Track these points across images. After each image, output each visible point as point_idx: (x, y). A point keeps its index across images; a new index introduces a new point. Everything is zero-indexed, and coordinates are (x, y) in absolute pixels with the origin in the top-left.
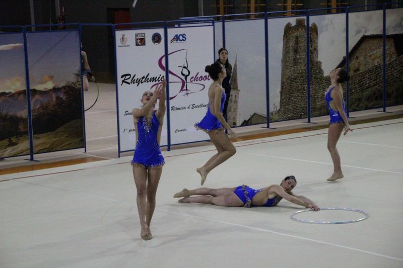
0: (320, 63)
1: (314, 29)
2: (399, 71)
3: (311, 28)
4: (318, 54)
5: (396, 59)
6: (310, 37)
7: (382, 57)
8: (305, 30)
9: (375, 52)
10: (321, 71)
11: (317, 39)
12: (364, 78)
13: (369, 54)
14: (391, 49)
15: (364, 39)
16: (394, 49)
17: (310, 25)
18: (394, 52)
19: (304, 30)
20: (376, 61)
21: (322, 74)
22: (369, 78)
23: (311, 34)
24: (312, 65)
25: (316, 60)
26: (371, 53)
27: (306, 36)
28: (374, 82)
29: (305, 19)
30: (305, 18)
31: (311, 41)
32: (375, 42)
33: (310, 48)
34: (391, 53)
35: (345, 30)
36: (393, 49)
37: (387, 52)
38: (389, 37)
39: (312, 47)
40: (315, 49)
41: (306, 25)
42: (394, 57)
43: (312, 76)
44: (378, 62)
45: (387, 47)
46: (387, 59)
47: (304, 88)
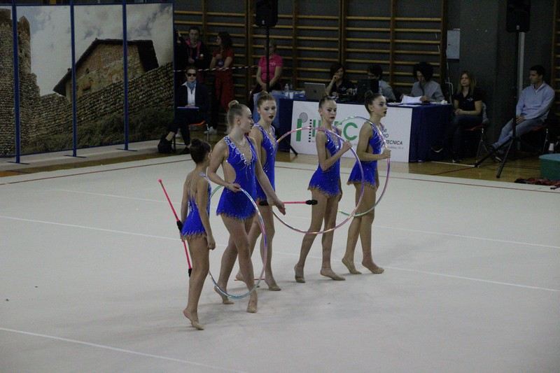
0: (35, 76)
1: (25, 26)
2: (147, 92)
3: (18, 23)
4: (30, 63)
5: (142, 76)
6: (19, 38)
7: (123, 71)
8: (11, 26)
9: (113, 64)
10: (36, 88)
11: (29, 40)
12: (98, 101)
13: (104, 67)
14: (134, 61)
15: (97, 44)
16: (139, 61)
17: (18, 20)
18: (139, 65)
19: (8, 26)
20: (115, 77)
21: (38, 92)
22: (104, 101)
23: (20, 33)
24: (23, 78)
25: (27, 71)
26: (107, 66)
27: (12, 36)
28: (112, 107)
29: (9, 11)
30: (10, 8)
31: (20, 43)
32: (113, 50)
33: (19, 54)
34: (136, 66)
35: (70, 30)
36: (137, 61)
37: (129, 65)
38: (132, 44)
39: (21, 52)
40: (26, 55)
41: (11, 18)
42: (140, 72)
43: (22, 95)
44: (117, 79)
45: (129, 58)
46: (130, 76)
47: (9, 113)
